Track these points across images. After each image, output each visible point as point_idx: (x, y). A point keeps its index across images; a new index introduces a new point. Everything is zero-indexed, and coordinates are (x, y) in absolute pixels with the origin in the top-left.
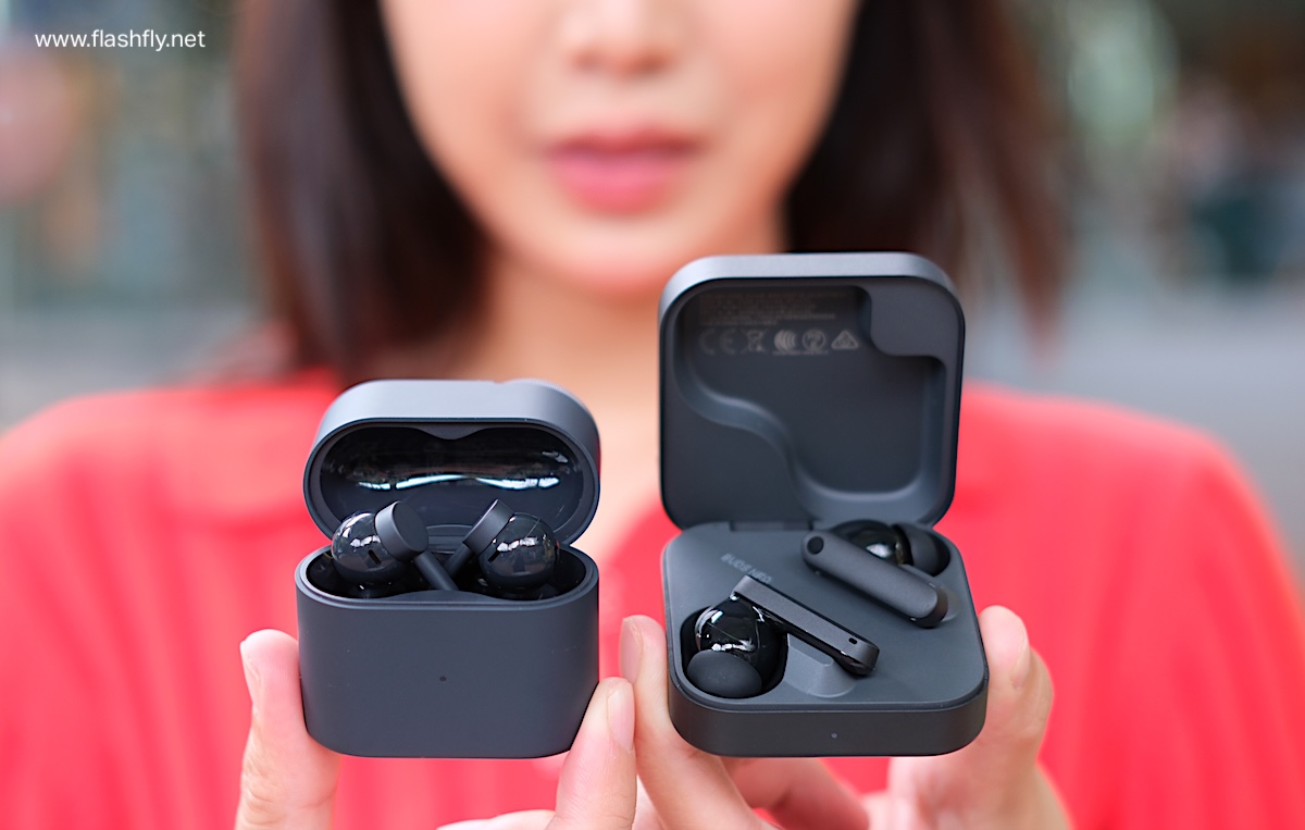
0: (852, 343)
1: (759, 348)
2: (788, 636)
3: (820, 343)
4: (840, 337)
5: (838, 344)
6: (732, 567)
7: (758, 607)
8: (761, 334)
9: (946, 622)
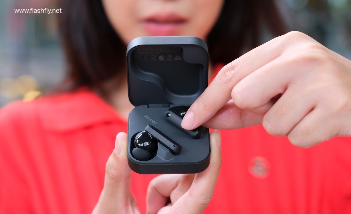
0: (180, 59)
1: (155, 60)
2: (158, 143)
3: (171, 58)
4: (176, 57)
5: (176, 59)
6: (147, 119)
7: (150, 134)
8: (155, 56)
9: (201, 137)
